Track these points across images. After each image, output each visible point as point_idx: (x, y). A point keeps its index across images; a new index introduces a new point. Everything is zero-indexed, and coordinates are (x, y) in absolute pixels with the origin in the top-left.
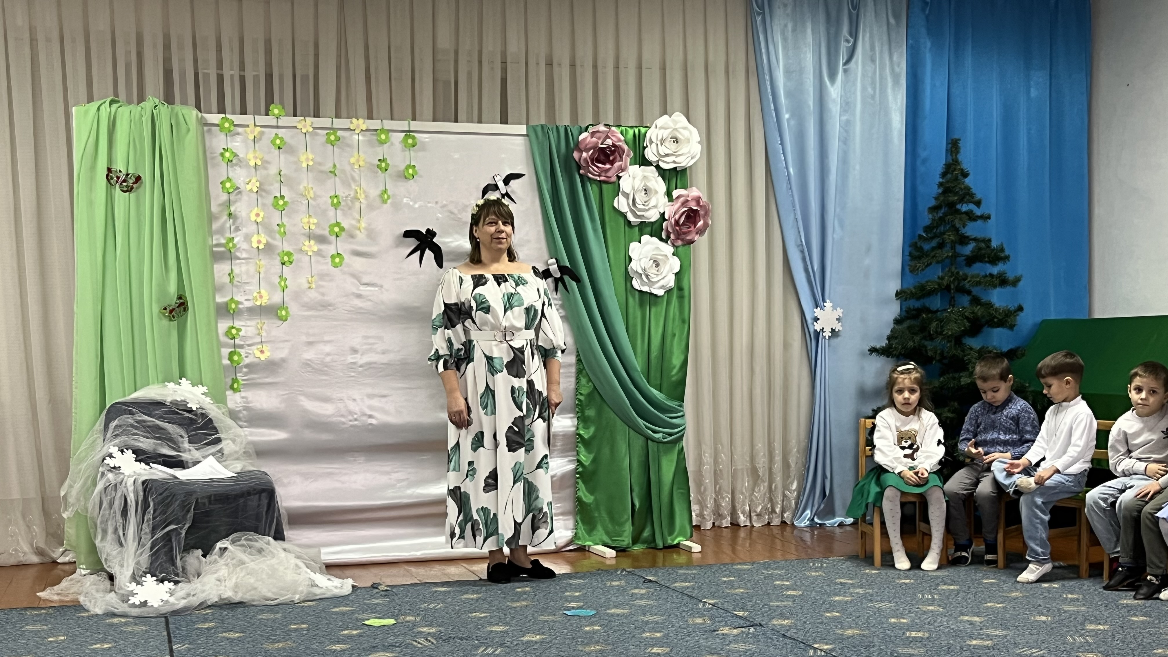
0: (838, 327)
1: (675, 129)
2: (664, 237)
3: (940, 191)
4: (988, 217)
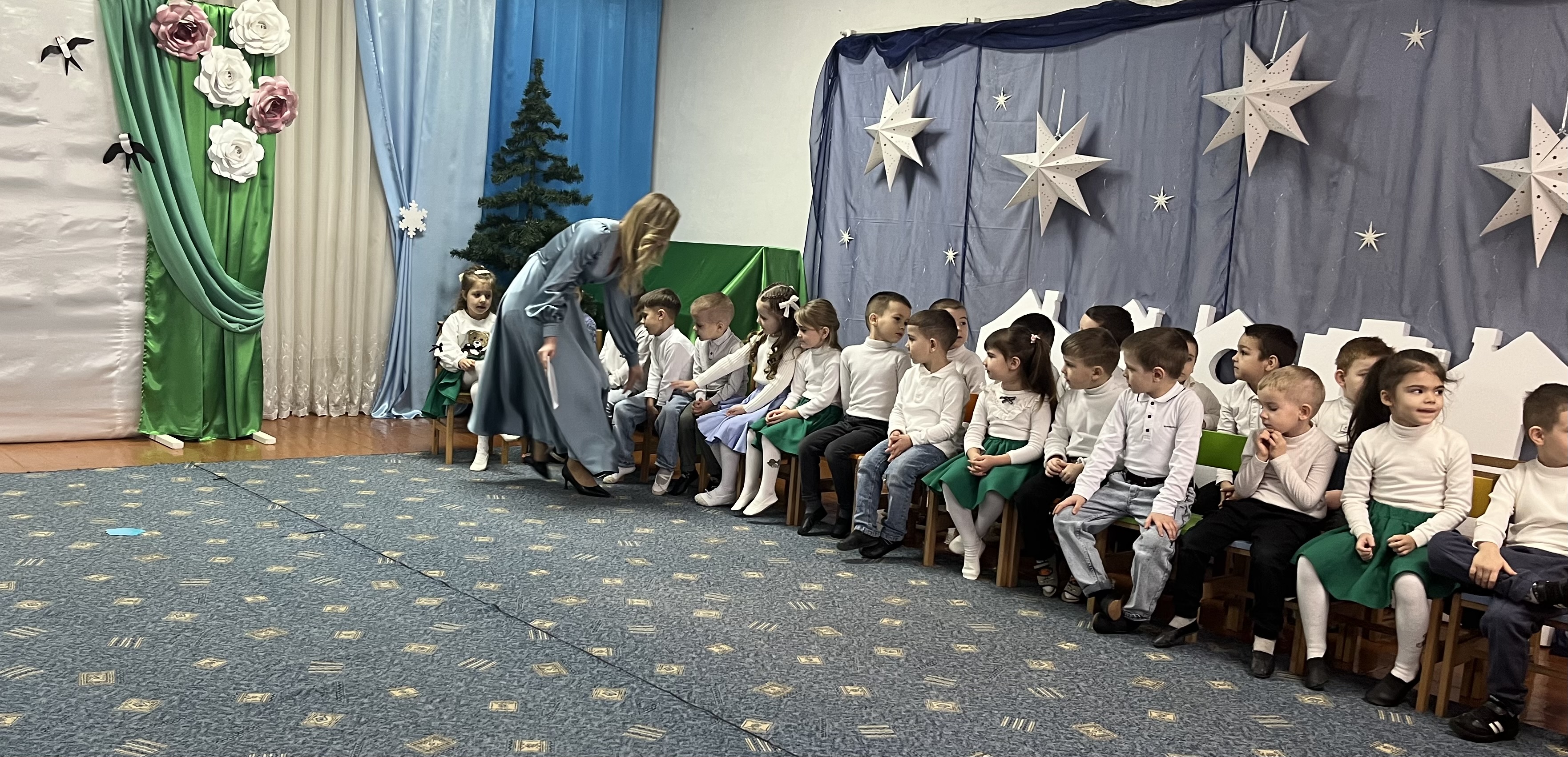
0: (422, 227)
1: (264, 15)
2: (248, 123)
3: (523, 108)
4: (566, 138)
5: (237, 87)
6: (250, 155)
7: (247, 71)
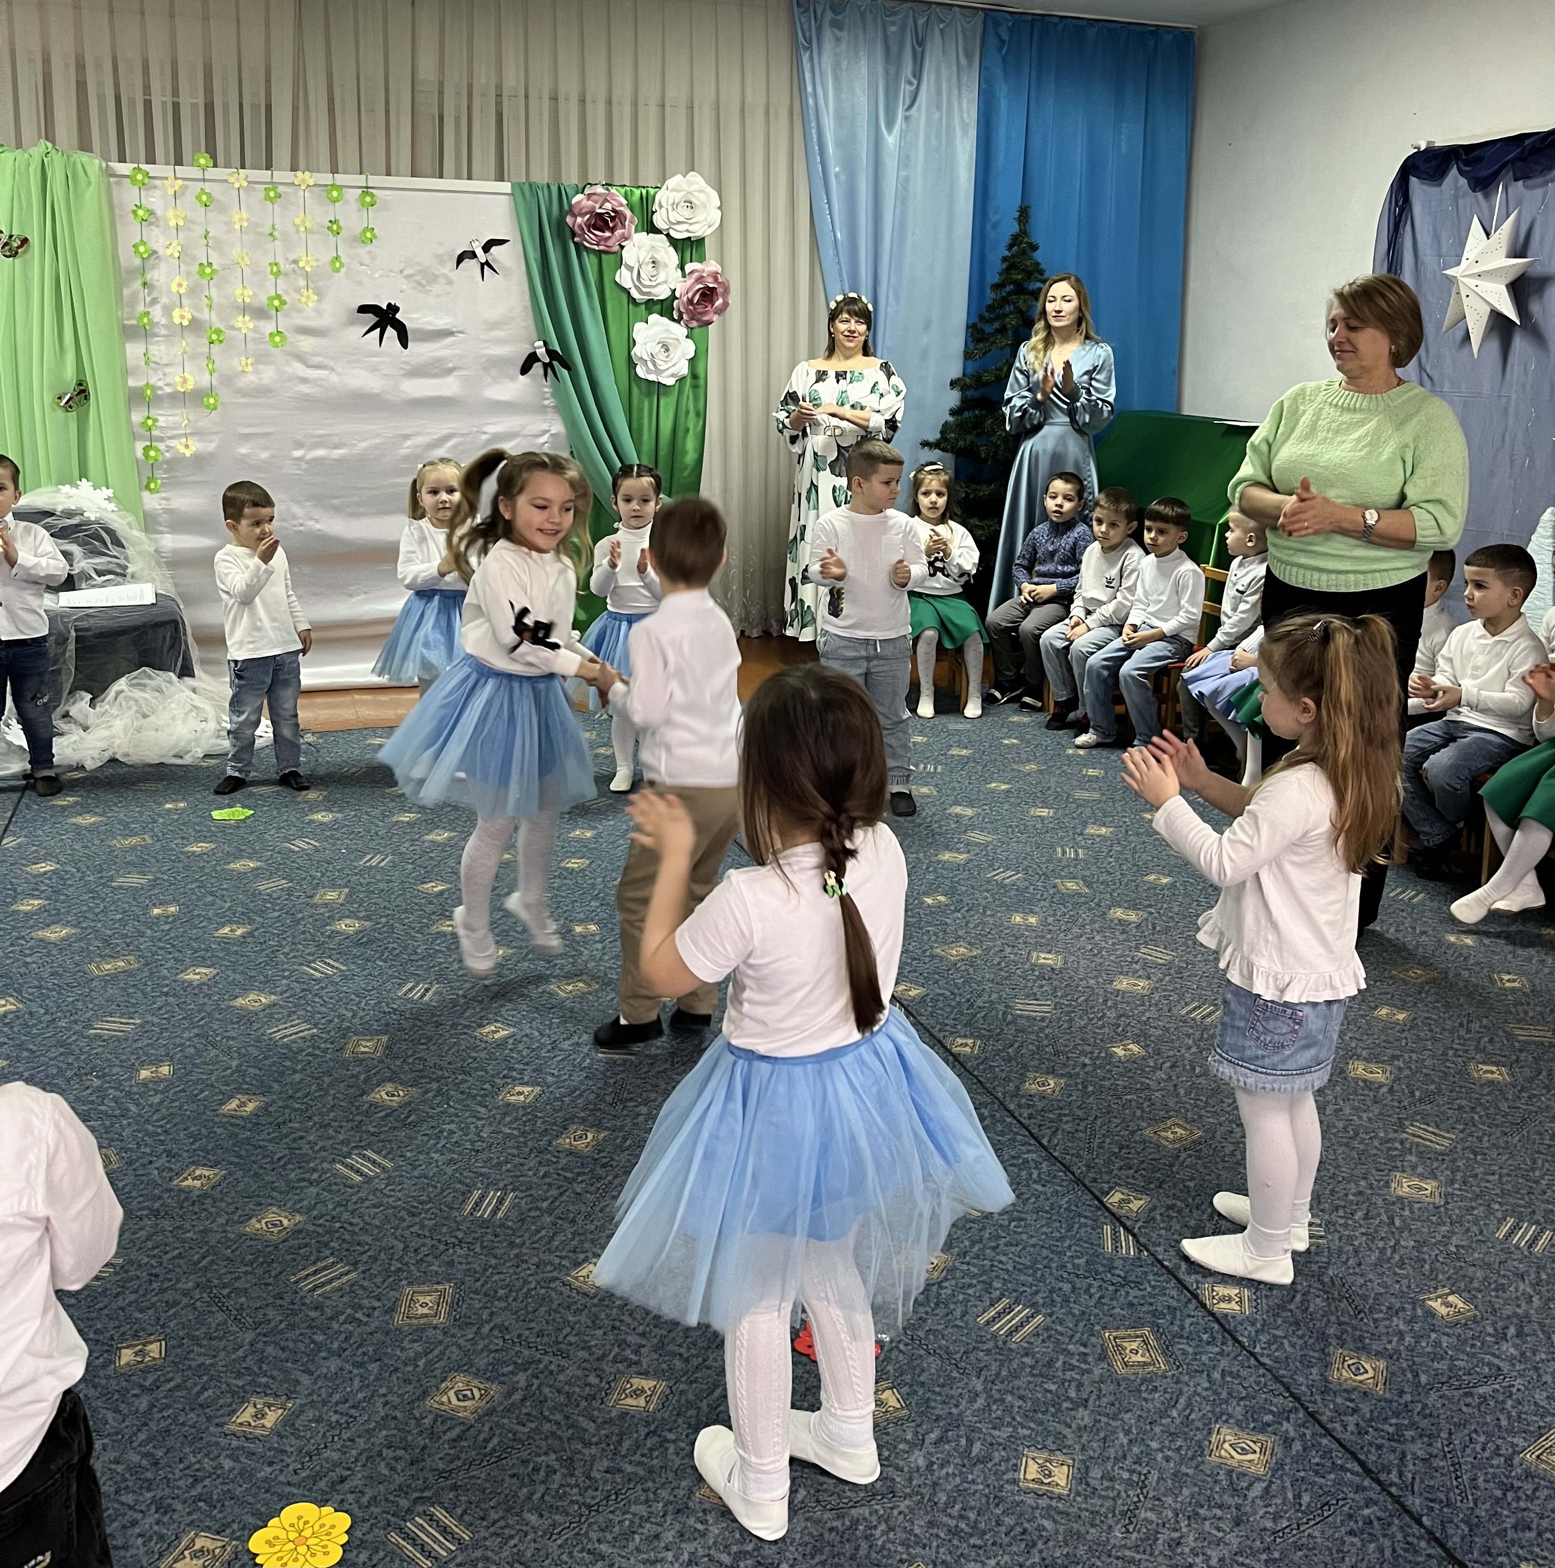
1: (691, 192)
2: (675, 316)
3: (1004, 267)
5: (661, 277)
6: (679, 353)
7: (672, 257)
